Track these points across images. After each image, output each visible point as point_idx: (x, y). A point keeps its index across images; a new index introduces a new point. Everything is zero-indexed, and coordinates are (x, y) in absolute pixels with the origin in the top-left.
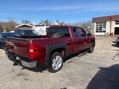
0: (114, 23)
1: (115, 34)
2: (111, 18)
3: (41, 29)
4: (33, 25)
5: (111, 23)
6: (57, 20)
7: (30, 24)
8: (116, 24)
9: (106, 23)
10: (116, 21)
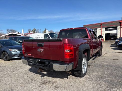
0: (103, 29)
1: (105, 40)
2: (100, 25)
3: (38, 36)
4: (22, 34)
5: (101, 29)
6: (46, 29)
7: (19, 33)
8: (106, 30)
9: (97, 30)
10: (105, 28)
